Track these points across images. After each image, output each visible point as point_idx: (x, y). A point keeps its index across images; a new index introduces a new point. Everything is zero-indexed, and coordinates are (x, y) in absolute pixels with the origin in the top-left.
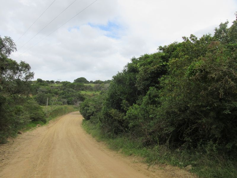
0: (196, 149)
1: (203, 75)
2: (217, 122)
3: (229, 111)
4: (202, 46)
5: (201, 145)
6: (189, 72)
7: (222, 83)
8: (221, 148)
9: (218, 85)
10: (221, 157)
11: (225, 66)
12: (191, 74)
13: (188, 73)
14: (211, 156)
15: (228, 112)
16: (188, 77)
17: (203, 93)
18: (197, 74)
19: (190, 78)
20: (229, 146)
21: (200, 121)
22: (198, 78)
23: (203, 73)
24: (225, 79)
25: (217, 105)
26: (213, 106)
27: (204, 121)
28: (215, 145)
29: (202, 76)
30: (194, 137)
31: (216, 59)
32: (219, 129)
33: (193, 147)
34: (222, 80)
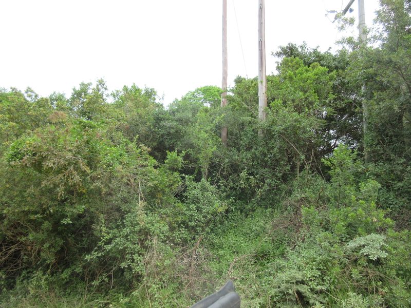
0: (11, 291)
1: (35, 160)
2: (53, 238)
3: (69, 219)
4: (44, 112)
5: (22, 281)
6: (11, 152)
7: (64, 176)
8: (55, 280)
9: (57, 179)
10: (53, 295)
11: (70, 151)
12: (15, 156)
13: (9, 153)
14: (36, 297)
15: (67, 221)
16: (9, 161)
17: (31, 190)
18: (25, 158)
19: (12, 163)
20: (65, 275)
21: (23, 239)
22: (26, 164)
23: (36, 158)
24: (69, 170)
25: (53, 210)
26: (48, 212)
27: (31, 238)
28: (44, 277)
29: (34, 162)
30: (12, 269)
31: (59, 138)
32: (53, 250)
33: (7, 289)
34: (63, 172)
